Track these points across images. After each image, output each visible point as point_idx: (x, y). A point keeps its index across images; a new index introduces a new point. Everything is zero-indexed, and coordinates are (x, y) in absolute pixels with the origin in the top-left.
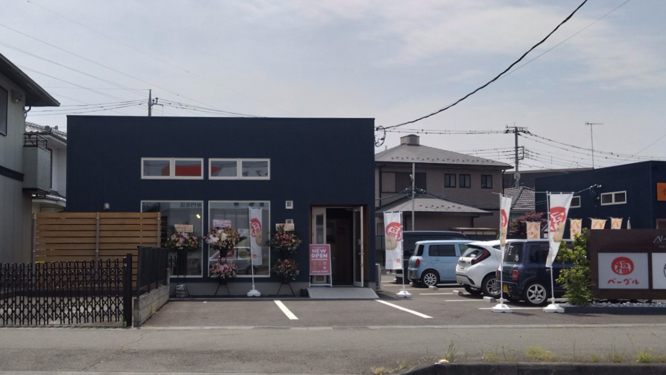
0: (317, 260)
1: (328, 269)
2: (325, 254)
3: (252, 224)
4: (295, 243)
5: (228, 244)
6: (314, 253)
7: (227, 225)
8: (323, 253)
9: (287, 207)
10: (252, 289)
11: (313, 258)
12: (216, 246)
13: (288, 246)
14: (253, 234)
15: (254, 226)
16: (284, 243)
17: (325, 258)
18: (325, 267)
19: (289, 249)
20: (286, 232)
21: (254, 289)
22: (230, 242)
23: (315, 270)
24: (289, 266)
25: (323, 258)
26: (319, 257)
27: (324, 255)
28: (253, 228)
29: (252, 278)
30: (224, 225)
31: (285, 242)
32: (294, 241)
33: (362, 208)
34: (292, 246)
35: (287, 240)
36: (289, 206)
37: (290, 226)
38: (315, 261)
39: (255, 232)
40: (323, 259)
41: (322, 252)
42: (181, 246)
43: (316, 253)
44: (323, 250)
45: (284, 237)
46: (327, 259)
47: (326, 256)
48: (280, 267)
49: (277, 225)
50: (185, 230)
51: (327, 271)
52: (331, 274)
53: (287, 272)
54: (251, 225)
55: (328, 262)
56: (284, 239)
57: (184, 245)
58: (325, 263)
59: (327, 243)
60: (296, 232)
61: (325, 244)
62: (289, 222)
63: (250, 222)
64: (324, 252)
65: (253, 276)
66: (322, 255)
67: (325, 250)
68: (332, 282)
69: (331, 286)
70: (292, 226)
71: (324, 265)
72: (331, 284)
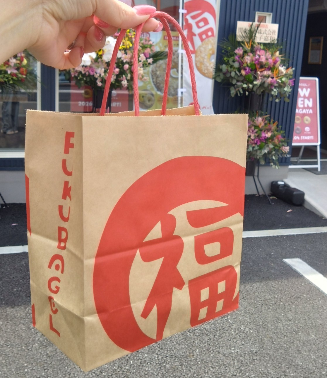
1: (313, 132)
2: (308, 98)
5: (122, 72)
8: (304, 97)
12: (84, 75)
17: (308, 108)
18: (307, 129)
22: (127, 66)
25: (304, 107)
27: (306, 101)
28: (188, 27)
39: (197, 40)
40: (304, 111)
41: (302, 94)
44: (304, 89)
46: (311, 111)
47: (310, 104)
49: (242, 26)
51: (311, 137)
54: (186, 21)
55: (313, 117)
58: (308, 120)
61: (309, 76)
63: (181, 11)
64: (307, 95)
66: (302, 102)
67: (309, 90)
68: (321, 162)
69: (319, 170)
70: (274, 32)
71: (307, 122)
72: (318, 166)
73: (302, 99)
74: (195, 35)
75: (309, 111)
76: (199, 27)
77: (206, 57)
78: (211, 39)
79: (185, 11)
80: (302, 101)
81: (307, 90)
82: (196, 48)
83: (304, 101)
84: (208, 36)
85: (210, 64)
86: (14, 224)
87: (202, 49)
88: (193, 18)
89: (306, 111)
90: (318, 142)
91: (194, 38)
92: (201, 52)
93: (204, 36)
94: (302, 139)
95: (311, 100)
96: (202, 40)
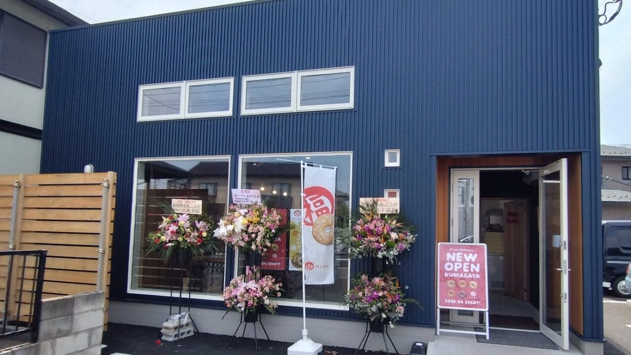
0: (455, 275)
1: (480, 297)
2: (475, 263)
3: (307, 199)
4: (397, 241)
6: (450, 261)
7: (254, 200)
8: (471, 262)
9: (388, 164)
10: (301, 337)
11: (448, 272)
13: (379, 249)
14: (308, 220)
15: (311, 203)
16: (371, 242)
17: (475, 272)
18: (473, 294)
19: (380, 255)
20: (383, 216)
21: (305, 338)
23: (451, 298)
24: (381, 294)
25: (470, 272)
26: (461, 271)
27: (473, 266)
28: (307, 206)
29: (302, 308)
30: (250, 199)
31: (372, 239)
32: (394, 235)
33: (564, 162)
34: (389, 248)
35: (378, 235)
36: (392, 160)
37: (390, 203)
38: (453, 278)
39: (314, 216)
40: (470, 276)
41: (468, 259)
42: (170, 241)
43: (456, 261)
44: (471, 255)
45: (372, 227)
46: (478, 276)
47: (477, 269)
48: (360, 294)
49: (362, 201)
50: (188, 210)
51: (479, 303)
52: (487, 309)
53: (374, 309)
54: (305, 201)
55: (480, 281)
56: (371, 232)
57: (174, 238)
58: (474, 284)
59: (481, 241)
60: (403, 218)
61: (477, 243)
62: (392, 195)
63: (302, 195)
64: (474, 259)
65: (304, 304)
66: (468, 267)
67: (476, 255)
68: (490, 329)
69: (488, 338)
70: (395, 204)
71: (473, 287)
72: (487, 334)
73: (468, 264)
74: (313, 212)
75: (475, 276)
76: (316, 207)
77: (321, 228)
78: (325, 215)
79: (305, 195)
80: (467, 265)
81: (473, 256)
82: (313, 222)
83: (470, 266)
84: (323, 213)
85: (324, 234)
86: (179, 346)
87: (318, 222)
88: (311, 199)
89: (473, 276)
90: (486, 308)
91: (312, 213)
92: (317, 224)
93: (320, 213)
94: (466, 303)
95: (478, 265)
96: (318, 216)
